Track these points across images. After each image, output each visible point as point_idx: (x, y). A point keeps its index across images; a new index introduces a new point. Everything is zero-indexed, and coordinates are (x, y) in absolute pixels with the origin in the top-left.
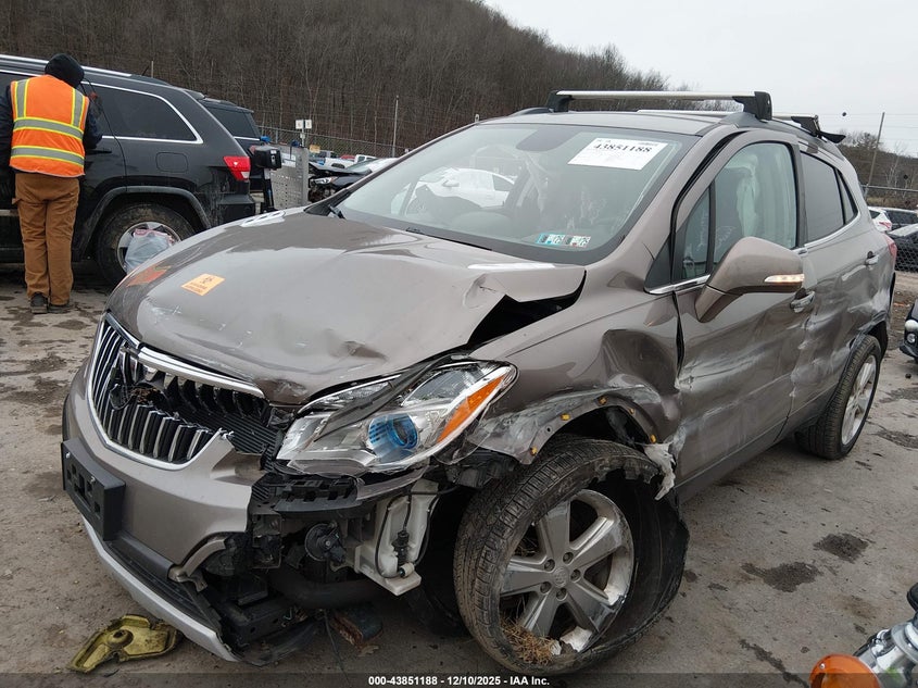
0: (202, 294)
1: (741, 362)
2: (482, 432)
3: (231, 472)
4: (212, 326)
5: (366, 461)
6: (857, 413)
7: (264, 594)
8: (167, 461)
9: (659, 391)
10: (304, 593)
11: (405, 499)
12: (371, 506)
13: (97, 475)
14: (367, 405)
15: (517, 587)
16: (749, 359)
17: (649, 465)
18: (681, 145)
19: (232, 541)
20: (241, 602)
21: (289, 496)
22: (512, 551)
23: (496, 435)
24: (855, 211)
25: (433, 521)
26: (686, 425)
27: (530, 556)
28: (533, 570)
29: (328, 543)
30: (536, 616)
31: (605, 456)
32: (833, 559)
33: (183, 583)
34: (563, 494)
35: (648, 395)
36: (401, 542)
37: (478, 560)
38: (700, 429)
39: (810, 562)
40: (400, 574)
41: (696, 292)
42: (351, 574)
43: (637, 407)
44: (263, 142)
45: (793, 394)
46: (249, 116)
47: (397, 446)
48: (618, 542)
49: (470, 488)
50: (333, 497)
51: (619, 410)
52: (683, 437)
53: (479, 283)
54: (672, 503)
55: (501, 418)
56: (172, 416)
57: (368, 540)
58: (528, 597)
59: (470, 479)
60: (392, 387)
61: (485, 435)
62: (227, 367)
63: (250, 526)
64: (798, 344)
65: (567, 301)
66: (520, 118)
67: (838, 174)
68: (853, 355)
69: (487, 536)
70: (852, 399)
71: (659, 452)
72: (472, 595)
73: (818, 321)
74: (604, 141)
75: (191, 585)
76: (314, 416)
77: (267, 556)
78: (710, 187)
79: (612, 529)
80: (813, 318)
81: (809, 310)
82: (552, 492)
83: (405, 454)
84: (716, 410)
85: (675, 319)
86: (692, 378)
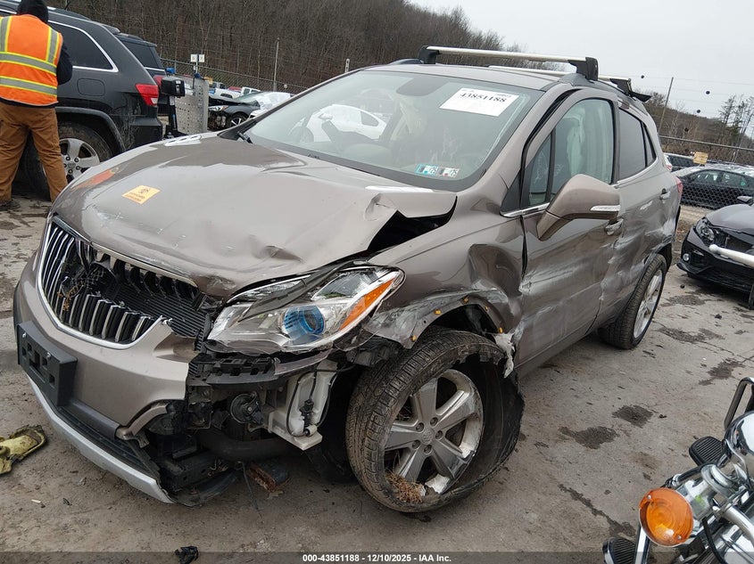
0: (141, 202)
1: (562, 271)
2: (375, 323)
3: (170, 352)
4: (152, 230)
5: (282, 343)
6: (646, 314)
7: (194, 449)
8: (114, 341)
9: (507, 293)
10: (227, 448)
11: (312, 374)
12: (284, 380)
13: (51, 352)
14: (283, 297)
15: (396, 444)
16: (571, 269)
17: (498, 350)
18: (529, 98)
19: (172, 407)
20: (175, 456)
21: (218, 371)
22: (395, 417)
23: (386, 325)
24: (654, 156)
25: (333, 391)
26: (524, 321)
27: (406, 420)
28: (407, 431)
29: (250, 409)
30: (408, 466)
31: (466, 344)
32: (626, 424)
33: (129, 441)
34: (434, 373)
35: (498, 296)
36: (307, 409)
37: (368, 422)
38: (534, 323)
39: (610, 427)
40: (306, 433)
41: (538, 217)
42: (264, 434)
43: (490, 305)
44: (169, 73)
45: (602, 298)
46: (153, 49)
47: (306, 332)
48: (472, 410)
49: (366, 367)
50: (254, 372)
51: (476, 307)
52: (522, 329)
53: (375, 200)
54: (513, 379)
55: (390, 312)
56: (119, 304)
57: (281, 406)
58: (403, 452)
59: (365, 359)
60: (304, 284)
61: (377, 325)
62: (167, 265)
63: (187, 395)
64: (608, 260)
65: (442, 220)
66: (395, 66)
67: (644, 126)
68: (646, 269)
69: (375, 405)
70: (643, 303)
71: (504, 340)
72: (362, 450)
73: (624, 242)
74: (468, 91)
75: (135, 442)
76: (240, 306)
77: (200, 419)
78: (551, 133)
79: (468, 399)
80: (621, 240)
81: (618, 234)
82: (426, 370)
83: (314, 339)
84: (547, 309)
85: (522, 237)
86: (530, 283)
